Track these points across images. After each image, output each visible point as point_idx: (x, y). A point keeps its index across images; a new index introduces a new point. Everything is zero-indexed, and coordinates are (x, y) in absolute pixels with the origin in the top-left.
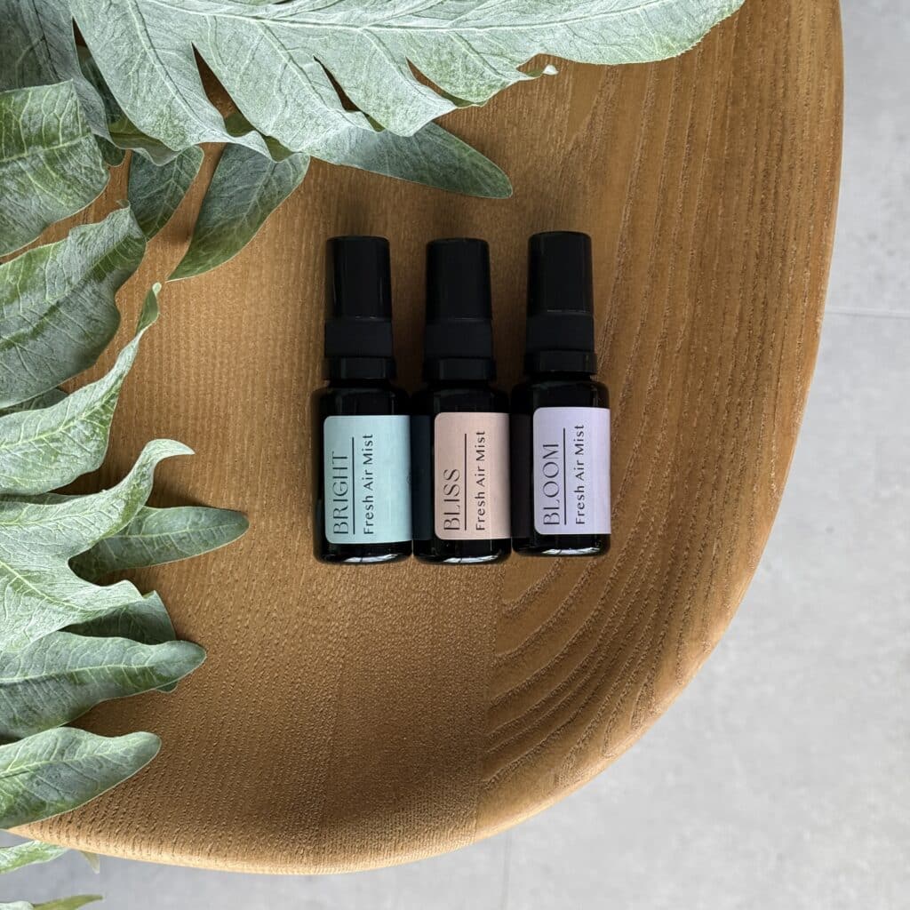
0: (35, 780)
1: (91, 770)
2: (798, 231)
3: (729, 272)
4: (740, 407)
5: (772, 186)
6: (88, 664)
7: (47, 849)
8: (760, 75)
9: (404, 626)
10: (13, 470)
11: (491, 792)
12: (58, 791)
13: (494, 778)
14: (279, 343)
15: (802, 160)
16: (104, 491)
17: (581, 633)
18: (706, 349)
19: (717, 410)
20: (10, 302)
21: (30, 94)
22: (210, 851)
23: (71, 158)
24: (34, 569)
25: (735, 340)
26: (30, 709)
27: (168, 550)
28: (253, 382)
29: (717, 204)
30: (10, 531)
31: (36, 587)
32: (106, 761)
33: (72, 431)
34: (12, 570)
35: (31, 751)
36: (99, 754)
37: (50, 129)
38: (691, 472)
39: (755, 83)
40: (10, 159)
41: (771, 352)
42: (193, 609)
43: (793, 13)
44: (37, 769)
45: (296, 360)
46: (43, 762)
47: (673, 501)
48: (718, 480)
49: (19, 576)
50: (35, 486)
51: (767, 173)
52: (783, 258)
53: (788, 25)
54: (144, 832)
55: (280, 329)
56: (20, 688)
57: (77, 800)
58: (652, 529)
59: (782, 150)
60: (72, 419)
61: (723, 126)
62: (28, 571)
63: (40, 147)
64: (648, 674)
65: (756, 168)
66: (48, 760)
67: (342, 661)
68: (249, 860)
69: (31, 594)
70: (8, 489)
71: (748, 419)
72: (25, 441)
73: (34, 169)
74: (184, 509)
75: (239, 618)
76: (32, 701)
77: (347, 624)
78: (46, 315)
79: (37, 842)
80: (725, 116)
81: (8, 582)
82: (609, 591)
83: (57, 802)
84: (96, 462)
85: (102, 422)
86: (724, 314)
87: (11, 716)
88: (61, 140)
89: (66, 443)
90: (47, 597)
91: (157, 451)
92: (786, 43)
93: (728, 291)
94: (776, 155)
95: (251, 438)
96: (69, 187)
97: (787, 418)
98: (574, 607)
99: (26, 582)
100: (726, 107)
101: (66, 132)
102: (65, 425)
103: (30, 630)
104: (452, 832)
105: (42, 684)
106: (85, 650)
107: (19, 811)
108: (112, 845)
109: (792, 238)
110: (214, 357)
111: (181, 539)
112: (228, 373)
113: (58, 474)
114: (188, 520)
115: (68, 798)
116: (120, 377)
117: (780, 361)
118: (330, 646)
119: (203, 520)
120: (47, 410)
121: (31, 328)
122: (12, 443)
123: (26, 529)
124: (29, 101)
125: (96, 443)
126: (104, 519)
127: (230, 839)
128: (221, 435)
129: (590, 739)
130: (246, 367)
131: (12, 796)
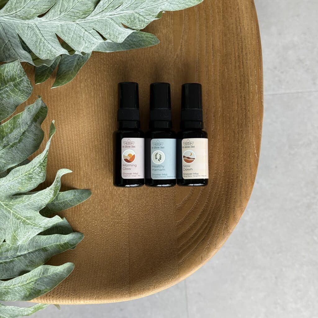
0: (36, 283)
1: (54, 277)
2: (251, 73)
3: (232, 90)
4: (242, 132)
5: (241, 60)
6: (47, 244)
7: (43, 305)
8: (232, 26)
9: (146, 217)
10: (19, 185)
11: (182, 265)
12: (44, 286)
13: (182, 261)
14: (92, 133)
15: (249, 51)
16: (48, 188)
17: (202, 211)
18: (228, 115)
19: (235, 133)
20: (10, 133)
21: (6, 66)
22: (96, 298)
23: (21, 84)
24: (28, 216)
25: (237, 111)
26: (32, 261)
27: (67, 205)
28: (86, 147)
29: (224, 69)
30: (20, 205)
31: (30, 221)
32: (58, 274)
33: (35, 170)
34: (22, 217)
35: (34, 275)
36: (55, 272)
37: (14, 76)
38: (229, 155)
39: (231, 28)
40: (3, 88)
41: (249, 113)
42: (78, 222)
43: (239, 5)
44: (36, 280)
45: (99, 138)
46: (38, 277)
47: (225, 164)
48: (238, 156)
49: (24, 219)
50: (26, 189)
51: (239, 56)
52: (248, 82)
53: (238, 9)
54: (74, 295)
55: (92, 129)
56: (27, 255)
57: (51, 288)
58: (220, 174)
59: (242, 48)
60: (35, 167)
61: (223, 44)
62: (27, 217)
63: (12, 82)
64: (226, 220)
65: (235, 55)
66: (40, 276)
67: (128, 231)
68: (109, 299)
69: (28, 224)
70: (18, 192)
71: (245, 135)
72: (21, 176)
73: (11, 89)
74: (70, 191)
75: (93, 223)
76: (32, 259)
77: (128, 220)
78: (22, 135)
79: (40, 304)
80: (223, 40)
81: (21, 221)
82: (209, 196)
83: (44, 289)
84: (43, 179)
85: (44, 166)
86: (232, 103)
87: (26, 264)
88: (17, 79)
89: (34, 174)
90: (33, 224)
91: (61, 173)
92: (239, 15)
93: (233, 96)
94: (241, 50)
95: (88, 165)
96: (22, 93)
97: (257, 133)
98: (199, 203)
99: (27, 220)
100: (223, 38)
101: (19, 76)
102: (33, 169)
103: (29, 236)
104: (172, 280)
105: (34, 253)
106: (46, 240)
107: (33, 294)
108: (64, 301)
109: (250, 75)
110: (73, 141)
111: (71, 201)
112: (78, 146)
113: (33, 184)
114: (72, 194)
115: (48, 288)
116: (47, 151)
117: (252, 115)
118: (123, 227)
119: (77, 193)
120: (27, 165)
121: (18, 140)
122: (17, 177)
123: (24, 203)
124: (6, 68)
125: (43, 173)
126: (48, 196)
127: (102, 293)
128: (78, 165)
129: (211, 244)
130: (83, 142)
131: (30, 290)
